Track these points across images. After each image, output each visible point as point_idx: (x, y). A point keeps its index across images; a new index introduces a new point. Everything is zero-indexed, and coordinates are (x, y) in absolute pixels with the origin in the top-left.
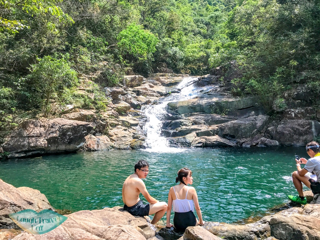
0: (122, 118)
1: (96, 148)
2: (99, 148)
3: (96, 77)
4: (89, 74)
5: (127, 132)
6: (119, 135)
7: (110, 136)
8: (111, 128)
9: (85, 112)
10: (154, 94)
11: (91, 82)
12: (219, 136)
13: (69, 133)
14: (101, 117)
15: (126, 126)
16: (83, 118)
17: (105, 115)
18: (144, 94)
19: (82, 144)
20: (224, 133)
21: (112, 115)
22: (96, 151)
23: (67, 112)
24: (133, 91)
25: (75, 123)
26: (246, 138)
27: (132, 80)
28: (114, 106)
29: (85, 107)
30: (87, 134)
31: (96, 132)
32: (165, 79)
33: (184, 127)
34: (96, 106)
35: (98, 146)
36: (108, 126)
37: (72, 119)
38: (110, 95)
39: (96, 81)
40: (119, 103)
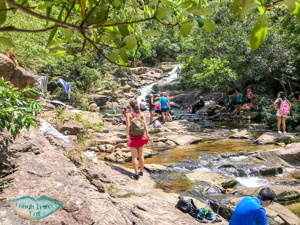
0: (125, 94)
1: (111, 108)
2: (113, 108)
3: (114, 73)
4: (110, 71)
5: (127, 101)
6: (123, 102)
7: (118, 102)
8: (119, 98)
9: (106, 91)
10: (152, 78)
11: (111, 75)
12: (174, 102)
13: (98, 101)
14: (114, 94)
15: (127, 98)
16: (105, 94)
17: (116, 92)
18: (146, 79)
19: (104, 106)
20: (176, 100)
21: (120, 92)
22: (111, 109)
23: (98, 91)
24: (139, 77)
25: (101, 96)
26: (187, 103)
27: (139, 70)
28: (122, 87)
29: (107, 88)
30: (106, 101)
31: (112, 101)
32: (166, 67)
33: (158, 98)
34: (112, 88)
35: (112, 107)
36: (118, 98)
37: (100, 95)
38: (120, 82)
39: (114, 74)
40: (125, 86)
